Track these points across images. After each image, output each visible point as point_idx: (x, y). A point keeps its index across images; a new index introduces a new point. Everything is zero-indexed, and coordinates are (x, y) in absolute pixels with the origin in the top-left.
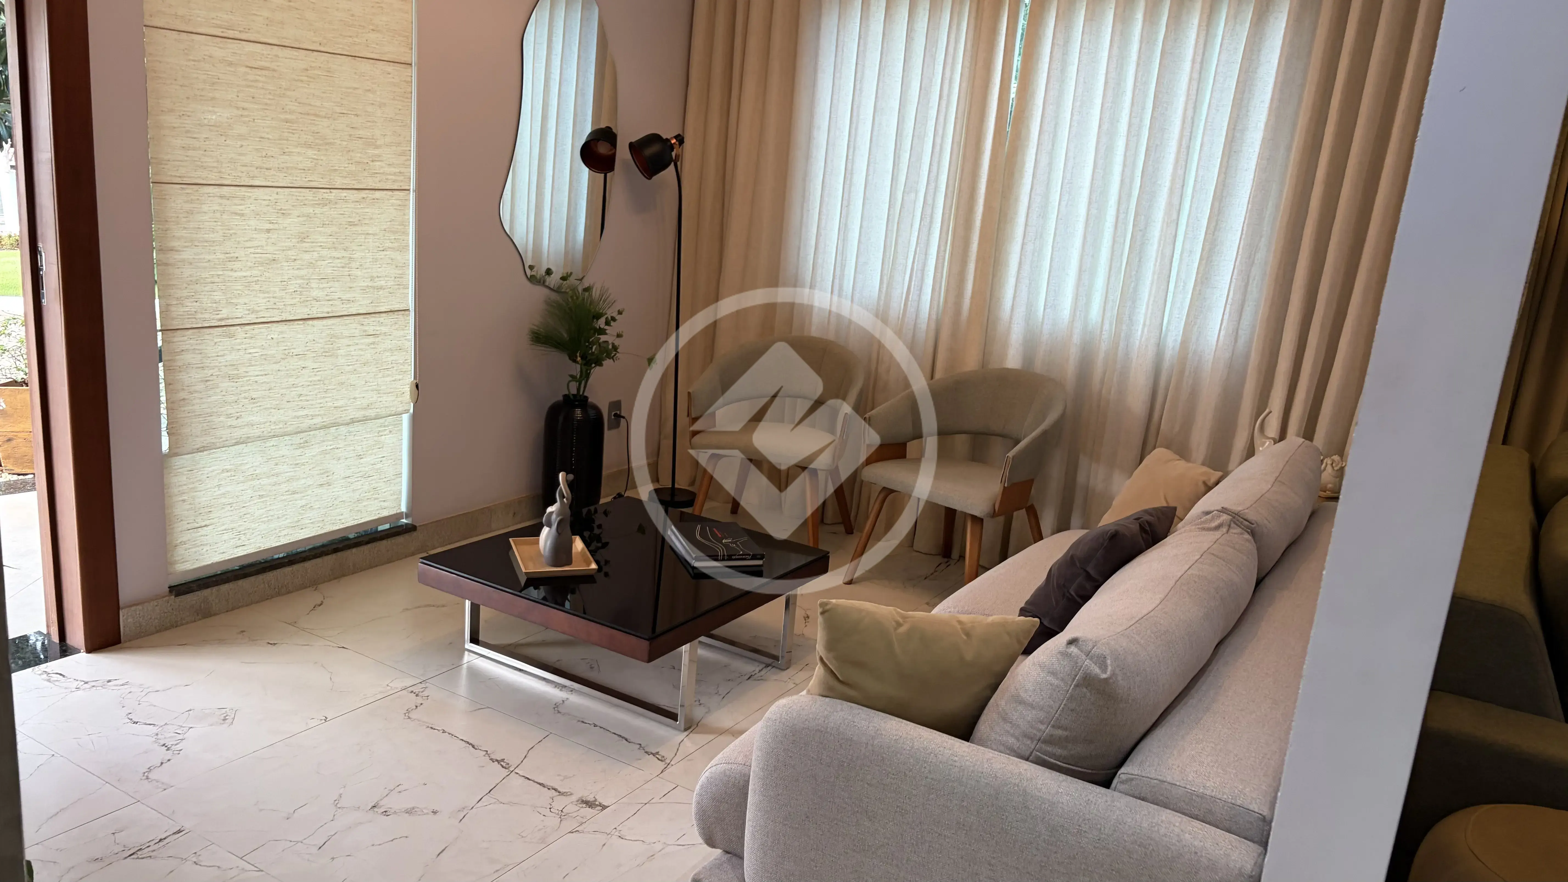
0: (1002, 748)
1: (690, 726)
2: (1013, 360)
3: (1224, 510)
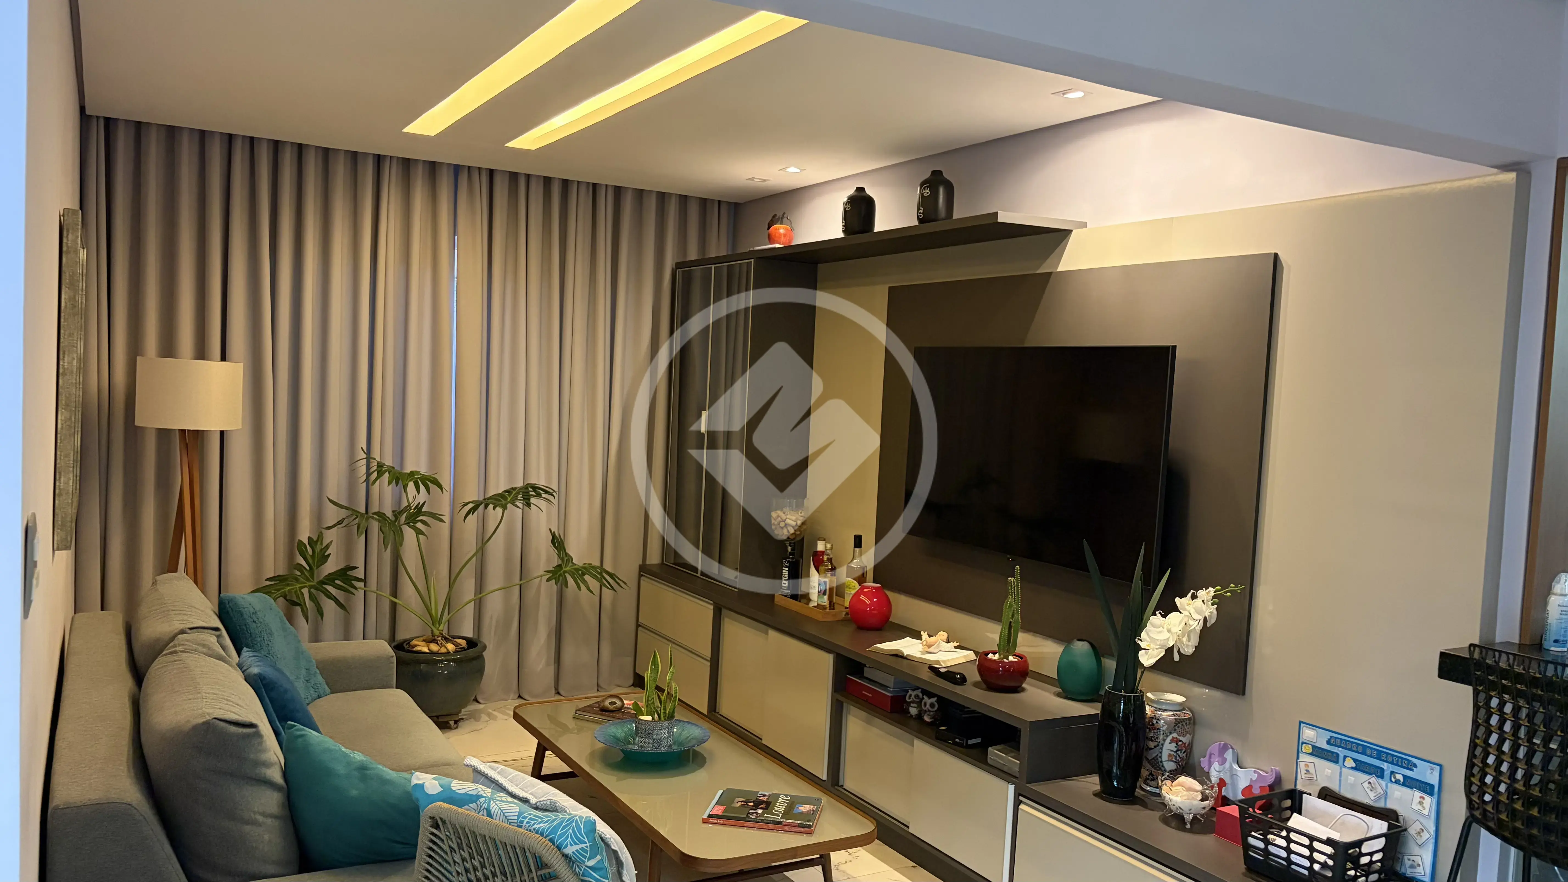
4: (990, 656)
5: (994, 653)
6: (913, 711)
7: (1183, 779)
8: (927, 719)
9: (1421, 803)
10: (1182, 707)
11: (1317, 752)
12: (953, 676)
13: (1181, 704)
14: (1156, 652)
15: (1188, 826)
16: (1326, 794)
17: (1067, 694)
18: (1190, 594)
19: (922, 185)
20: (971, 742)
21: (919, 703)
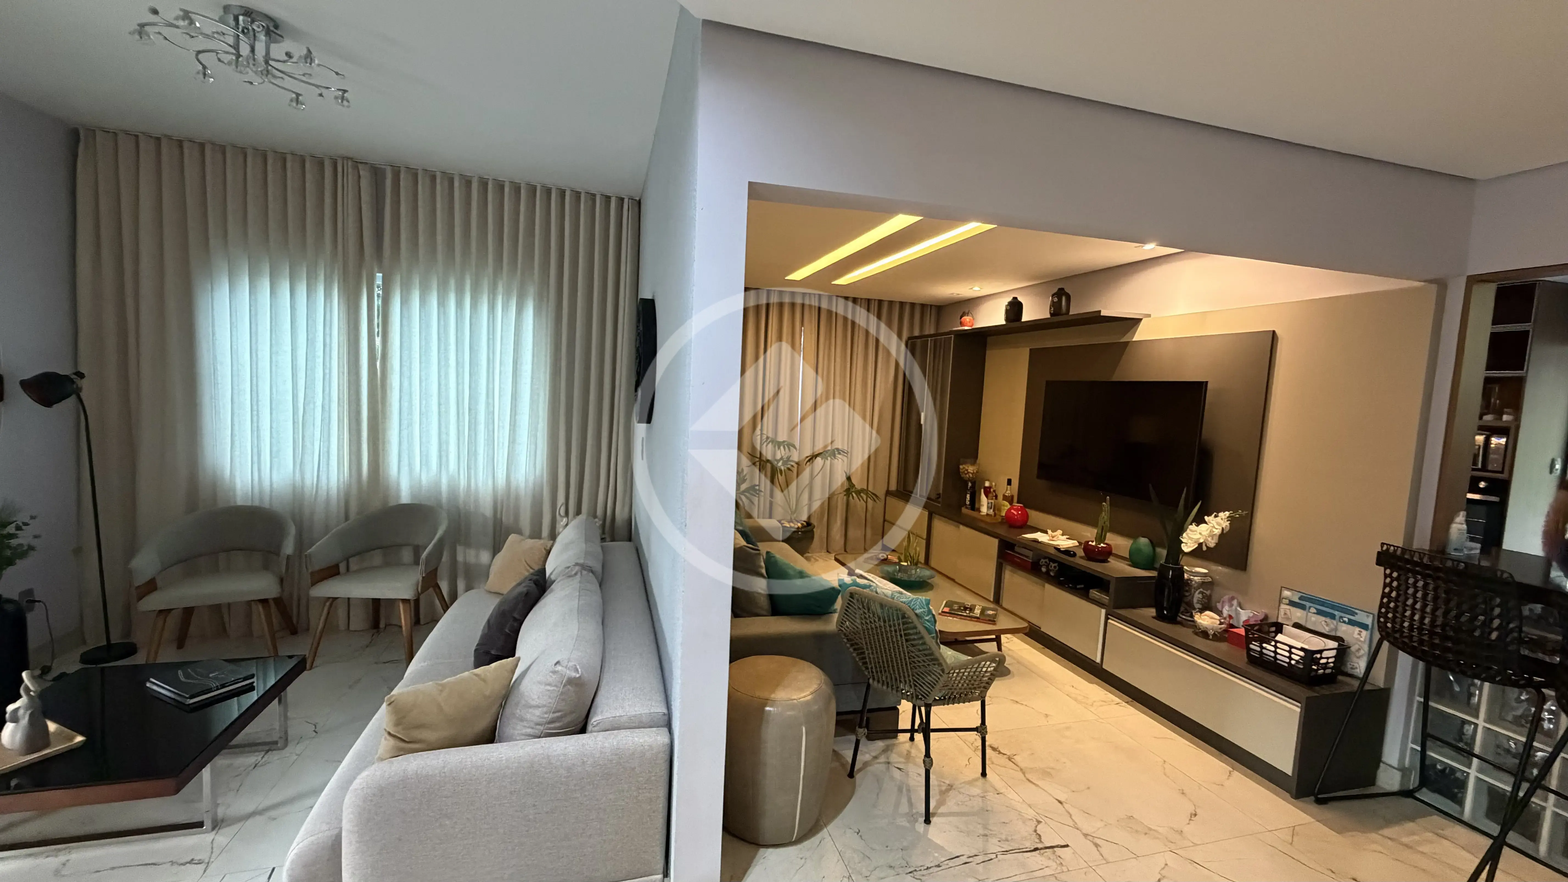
0: (523, 737)
1: (217, 825)
2: (405, 498)
3: (577, 564)
4: (1090, 543)
5: (1093, 542)
6: (1044, 569)
7: (1208, 613)
8: (1052, 574)
9: (1359, 634)
10: (1205, 575)
11: (1292, 604)
12: (1067, 552)
13: (1205, 573)
14: (1192, 545)
15: (1211, 637)
16: (1297, 626)
17: (1135, 565)
18: (1213, 515)
19: (1053, 296)
20: (1078, 587)
21: (1047, 566)
